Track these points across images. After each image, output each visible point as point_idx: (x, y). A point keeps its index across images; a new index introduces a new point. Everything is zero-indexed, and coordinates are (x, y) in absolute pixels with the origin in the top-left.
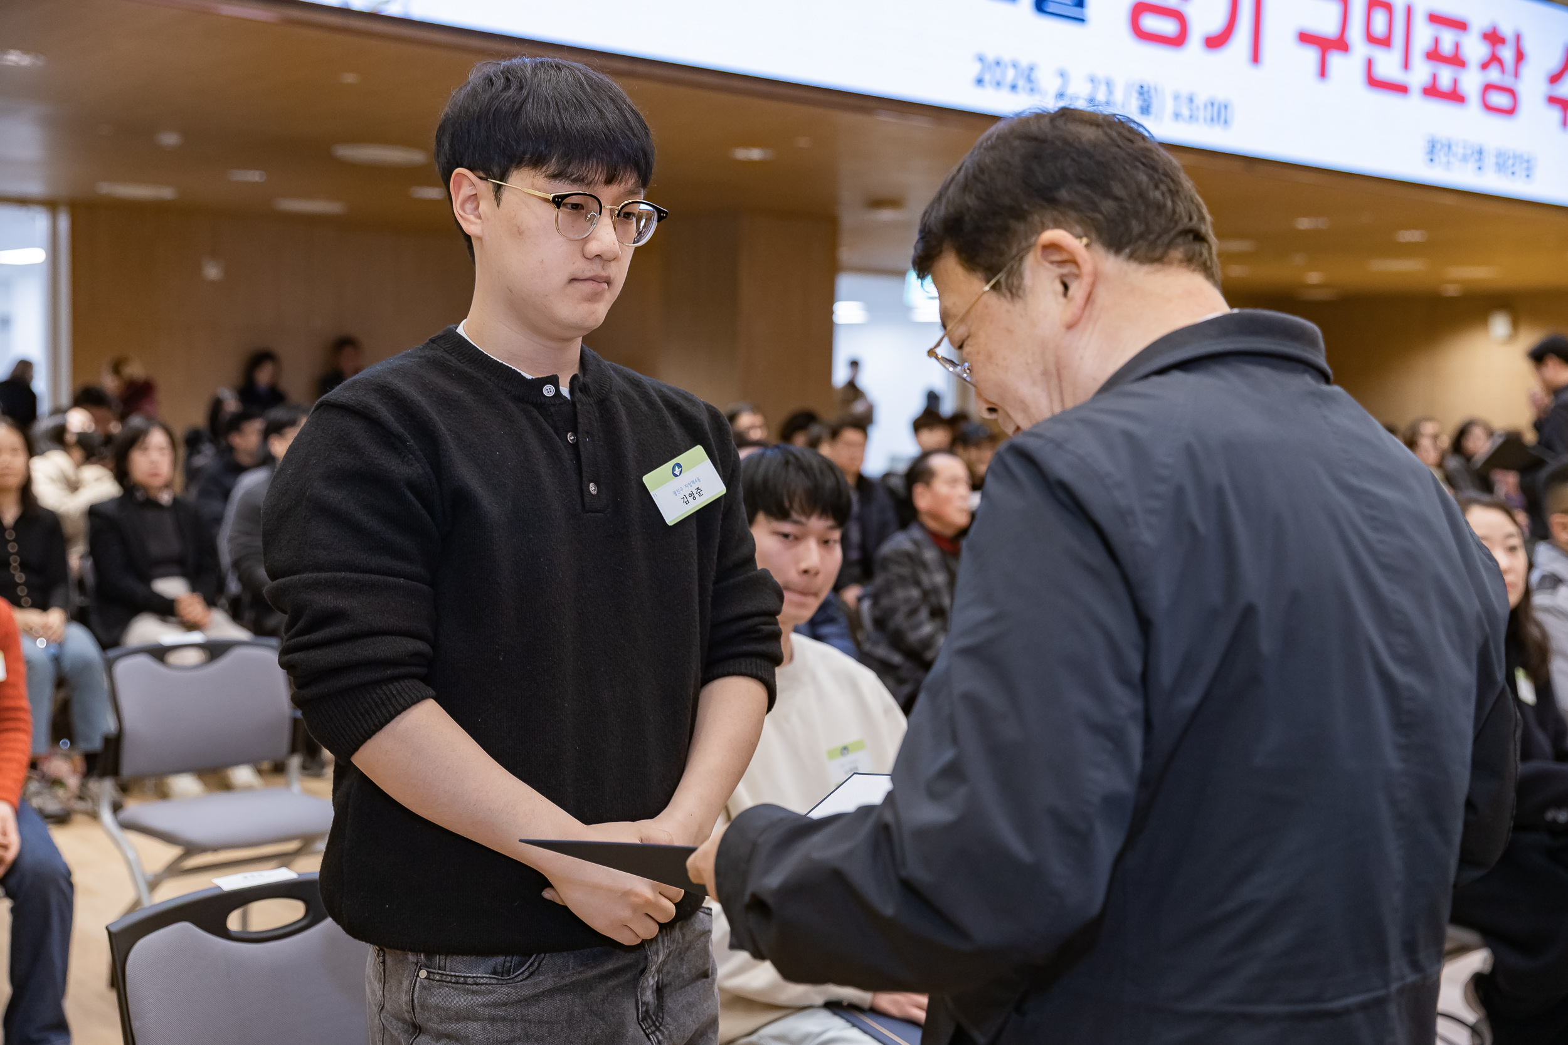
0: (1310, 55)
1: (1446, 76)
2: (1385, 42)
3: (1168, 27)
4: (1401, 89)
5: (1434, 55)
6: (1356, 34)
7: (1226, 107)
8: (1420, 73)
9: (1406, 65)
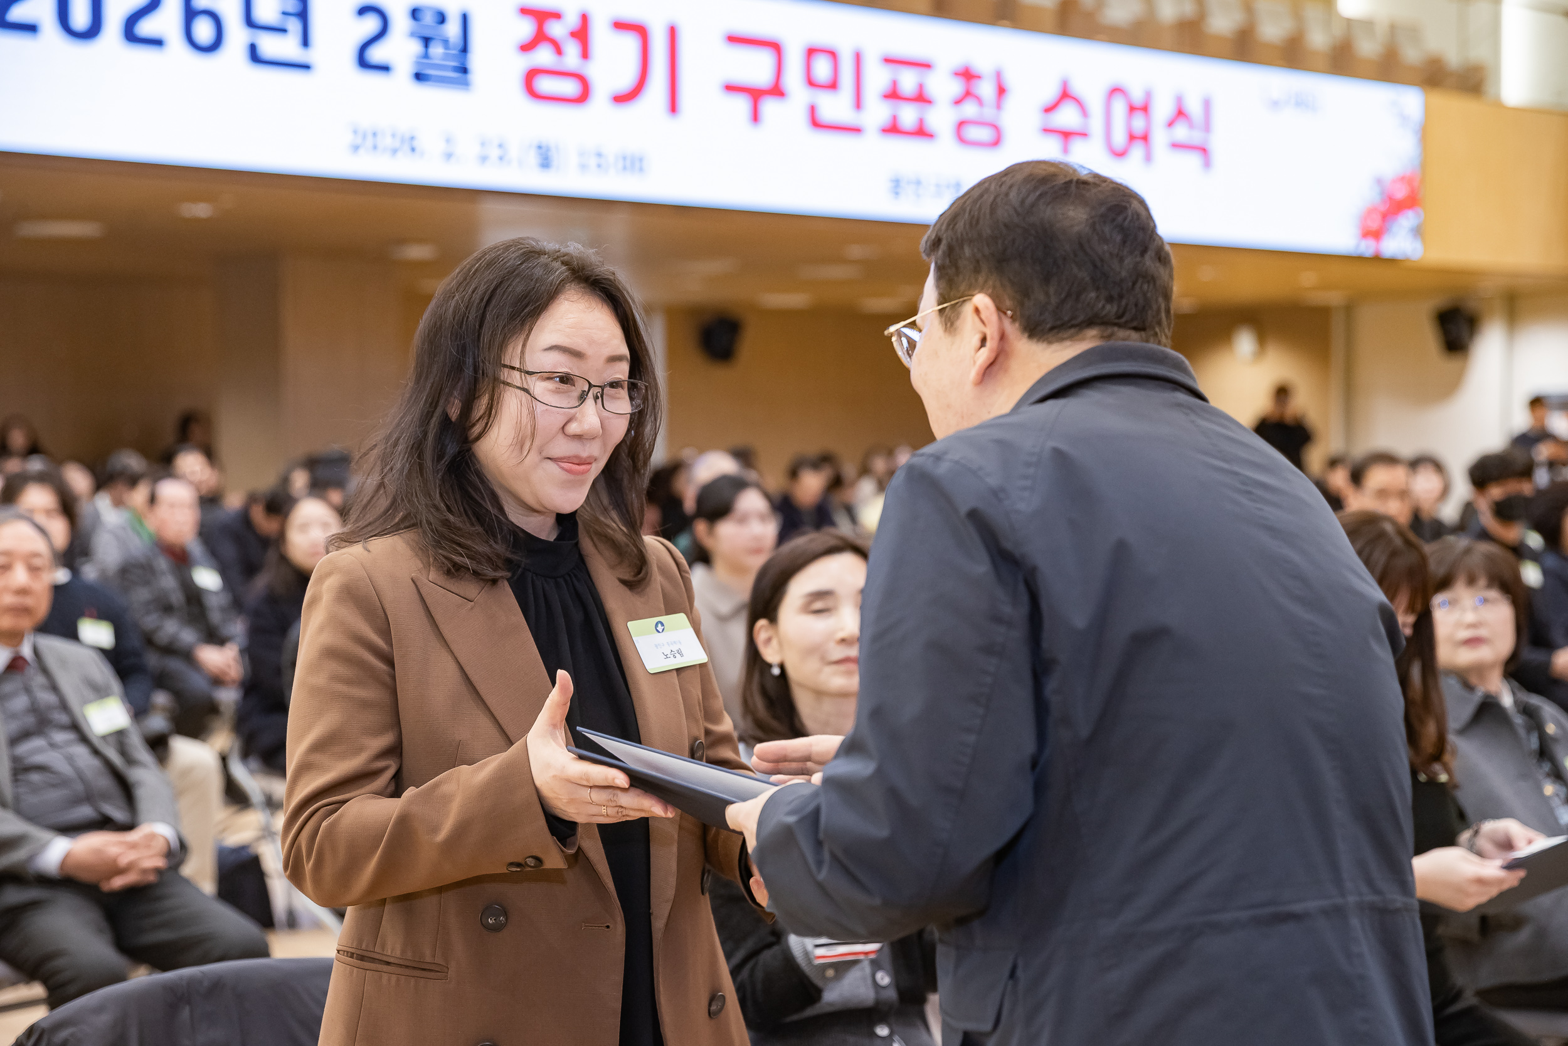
0: (742, 104)
1: (908, 115)
2: (833, 85)
3: (569, 88)
4: (856, 130)
5: (893, 94)
6: (793, 78)
7: (641, 160)
8: (877, 112)
9: (858, 104)
